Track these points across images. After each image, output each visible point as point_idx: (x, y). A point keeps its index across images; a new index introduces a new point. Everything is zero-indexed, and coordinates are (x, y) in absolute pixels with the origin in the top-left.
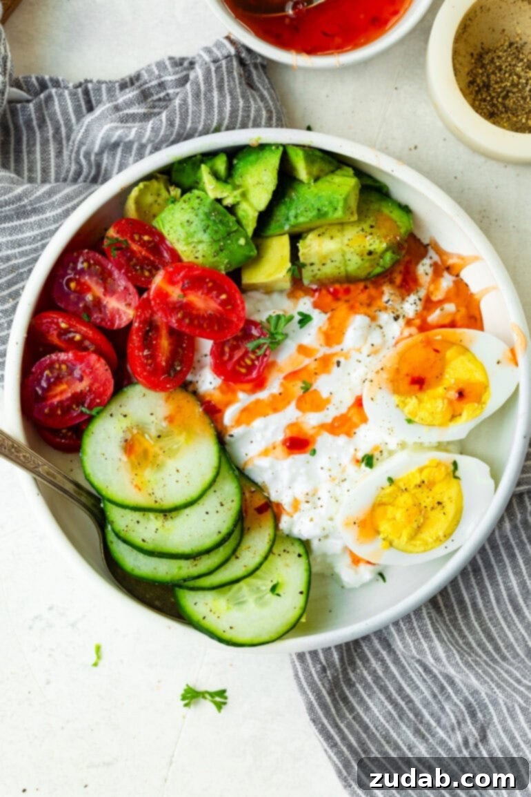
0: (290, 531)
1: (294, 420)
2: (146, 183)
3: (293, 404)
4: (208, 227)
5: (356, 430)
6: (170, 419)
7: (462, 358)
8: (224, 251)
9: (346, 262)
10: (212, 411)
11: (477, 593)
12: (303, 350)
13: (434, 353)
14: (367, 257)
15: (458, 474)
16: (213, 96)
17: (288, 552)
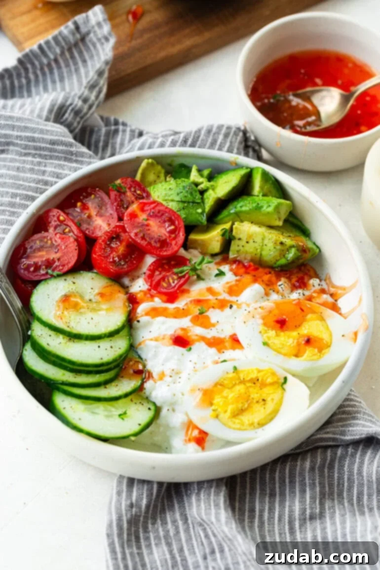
0: (151, 393)
1: (185, 326)
2: (153, 161)
3: (189, 318)
4: (181, 192)
5: (225, 351)
6: (102, 295)
7: (318, 322)
8: (186, 210)
9: (263, 246)
10: (133, 301)
11: (267, 508)
12: (210, 290)
13: (299, 311)
14: (279, 247)
15: (285, 386)
16: (218, 138)
17: (143, 404)
